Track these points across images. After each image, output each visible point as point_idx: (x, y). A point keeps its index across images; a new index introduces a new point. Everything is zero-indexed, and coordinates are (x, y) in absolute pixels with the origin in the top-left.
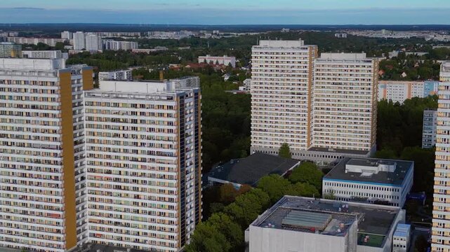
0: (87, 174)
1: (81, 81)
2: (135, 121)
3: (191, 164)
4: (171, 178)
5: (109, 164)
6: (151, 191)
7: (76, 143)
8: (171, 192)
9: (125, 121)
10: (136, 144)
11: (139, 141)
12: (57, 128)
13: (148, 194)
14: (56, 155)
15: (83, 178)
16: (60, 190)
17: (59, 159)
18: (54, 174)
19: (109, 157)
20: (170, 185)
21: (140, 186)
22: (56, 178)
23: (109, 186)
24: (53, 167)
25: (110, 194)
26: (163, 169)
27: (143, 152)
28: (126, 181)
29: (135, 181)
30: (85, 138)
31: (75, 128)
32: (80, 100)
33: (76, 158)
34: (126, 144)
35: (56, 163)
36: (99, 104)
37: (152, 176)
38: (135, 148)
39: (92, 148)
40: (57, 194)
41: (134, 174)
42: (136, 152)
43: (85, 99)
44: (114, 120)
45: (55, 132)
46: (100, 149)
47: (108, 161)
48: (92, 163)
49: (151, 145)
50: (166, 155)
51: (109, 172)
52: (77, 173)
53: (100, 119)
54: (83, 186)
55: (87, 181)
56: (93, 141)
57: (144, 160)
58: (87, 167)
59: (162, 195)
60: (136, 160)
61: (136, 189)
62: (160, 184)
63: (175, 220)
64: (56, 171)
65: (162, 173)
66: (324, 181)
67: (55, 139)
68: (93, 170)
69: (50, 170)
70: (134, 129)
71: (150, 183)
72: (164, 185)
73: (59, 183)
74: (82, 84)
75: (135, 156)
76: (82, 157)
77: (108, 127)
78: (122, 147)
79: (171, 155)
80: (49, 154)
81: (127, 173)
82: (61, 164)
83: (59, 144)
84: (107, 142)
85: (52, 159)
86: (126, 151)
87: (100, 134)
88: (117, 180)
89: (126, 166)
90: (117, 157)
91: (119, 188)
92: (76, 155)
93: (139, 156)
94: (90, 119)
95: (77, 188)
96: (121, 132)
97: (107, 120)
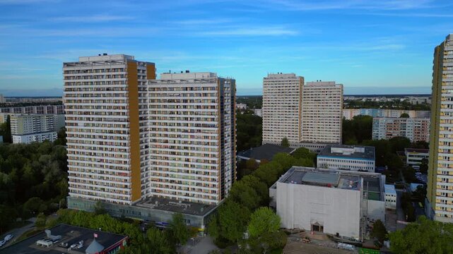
0: (150, 144)
1: (146, 72)
2: (185, 101)
3: (229, 136)
4: (213, 144)
5: (166, 135)
6: (199, 155)
7: (141, 119)
8: (214, 156)
9: (178, 101)
10: (186, 119)
11: (189, 116)
12: (125, 105)
13: (196, 158)
14: (124, 126)
15: (147, 147)
16: (127, 154)
17: (126, 129)
18: (123, 141)
19: (166, 130)
20: (213, 150)
21: (190, 151)
22: (125, 144)
23: (167, 153)
24: (122, 135)
25: (167, 158)
26: (207, 137)
27: (192, 125)
28: (179, 148)
29: (186, 148)
30: (149, 116)
31: (140, 107)
32: (144, 86)
33: (141, 131)
34: (179, 119)
35: (124, 132)
36: (159, 89)
37: (199, 143)
38: (186, 122)
39: (154, 124)
40: (125, 156)
41: (185, 142)
42: (187, 125)
43: (148, 86)
44: (170, 101)
45: (123, 108)
46: (160, 124)
47: (166, 133)
48: (154, 135)
49: (198, 119)
50: (209, 127)
51: (167, 142)
52: (142, 142)
53: (159, 101)
54: (147, 153)
55: (150, 149)
56: (154, 118)
57: (192, 131)
58: (150, 138)
59: (206, 158)
60: (186, 131)
61: (186, 154)
62: (205, 149)
63: (216, 178)
64: (124, 139)
65: (207, 141)
66: (318, 158)
67: (124, 114)
68: (155, 141)
69: (120, 138)
70: (185, 107)
71: (197, 149)
72: (208, 149)
73: (127, 148)
74: (146, 75)
75: (186, 128)
76: (146, 130)
77: (165, 107)
78: (176, 122)
79: (214, 126)
80: (119, 126)
81: (179, 142)
82: (128, 133)
83: (126, 117)
84: (165, 118)
85: (122, 129)
86: (179, 125)
87: (159, 112)
88: (173, 147)
89: (179, 136)
90: (172, 130)
91: (174, 153)
92: (141, 128)
93: (189, 128)
94: (153, 101)
95: (142, 154)
96: (175, 110)
97: (165, 101)
